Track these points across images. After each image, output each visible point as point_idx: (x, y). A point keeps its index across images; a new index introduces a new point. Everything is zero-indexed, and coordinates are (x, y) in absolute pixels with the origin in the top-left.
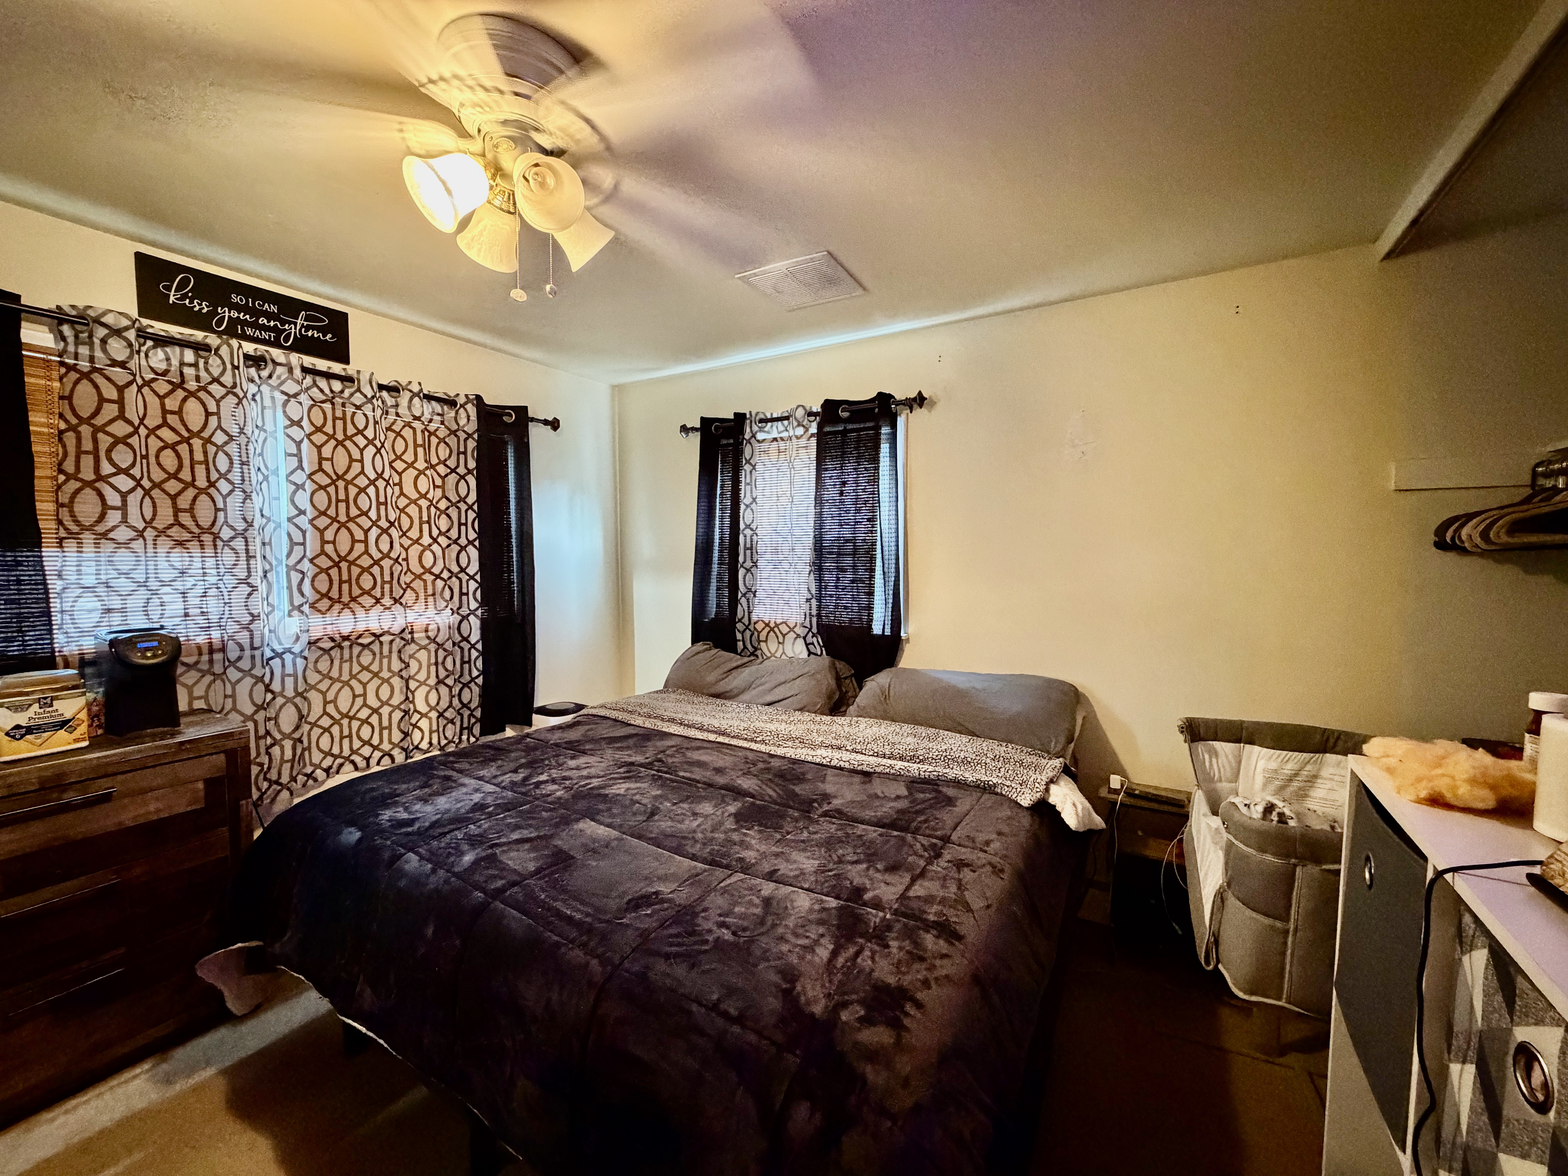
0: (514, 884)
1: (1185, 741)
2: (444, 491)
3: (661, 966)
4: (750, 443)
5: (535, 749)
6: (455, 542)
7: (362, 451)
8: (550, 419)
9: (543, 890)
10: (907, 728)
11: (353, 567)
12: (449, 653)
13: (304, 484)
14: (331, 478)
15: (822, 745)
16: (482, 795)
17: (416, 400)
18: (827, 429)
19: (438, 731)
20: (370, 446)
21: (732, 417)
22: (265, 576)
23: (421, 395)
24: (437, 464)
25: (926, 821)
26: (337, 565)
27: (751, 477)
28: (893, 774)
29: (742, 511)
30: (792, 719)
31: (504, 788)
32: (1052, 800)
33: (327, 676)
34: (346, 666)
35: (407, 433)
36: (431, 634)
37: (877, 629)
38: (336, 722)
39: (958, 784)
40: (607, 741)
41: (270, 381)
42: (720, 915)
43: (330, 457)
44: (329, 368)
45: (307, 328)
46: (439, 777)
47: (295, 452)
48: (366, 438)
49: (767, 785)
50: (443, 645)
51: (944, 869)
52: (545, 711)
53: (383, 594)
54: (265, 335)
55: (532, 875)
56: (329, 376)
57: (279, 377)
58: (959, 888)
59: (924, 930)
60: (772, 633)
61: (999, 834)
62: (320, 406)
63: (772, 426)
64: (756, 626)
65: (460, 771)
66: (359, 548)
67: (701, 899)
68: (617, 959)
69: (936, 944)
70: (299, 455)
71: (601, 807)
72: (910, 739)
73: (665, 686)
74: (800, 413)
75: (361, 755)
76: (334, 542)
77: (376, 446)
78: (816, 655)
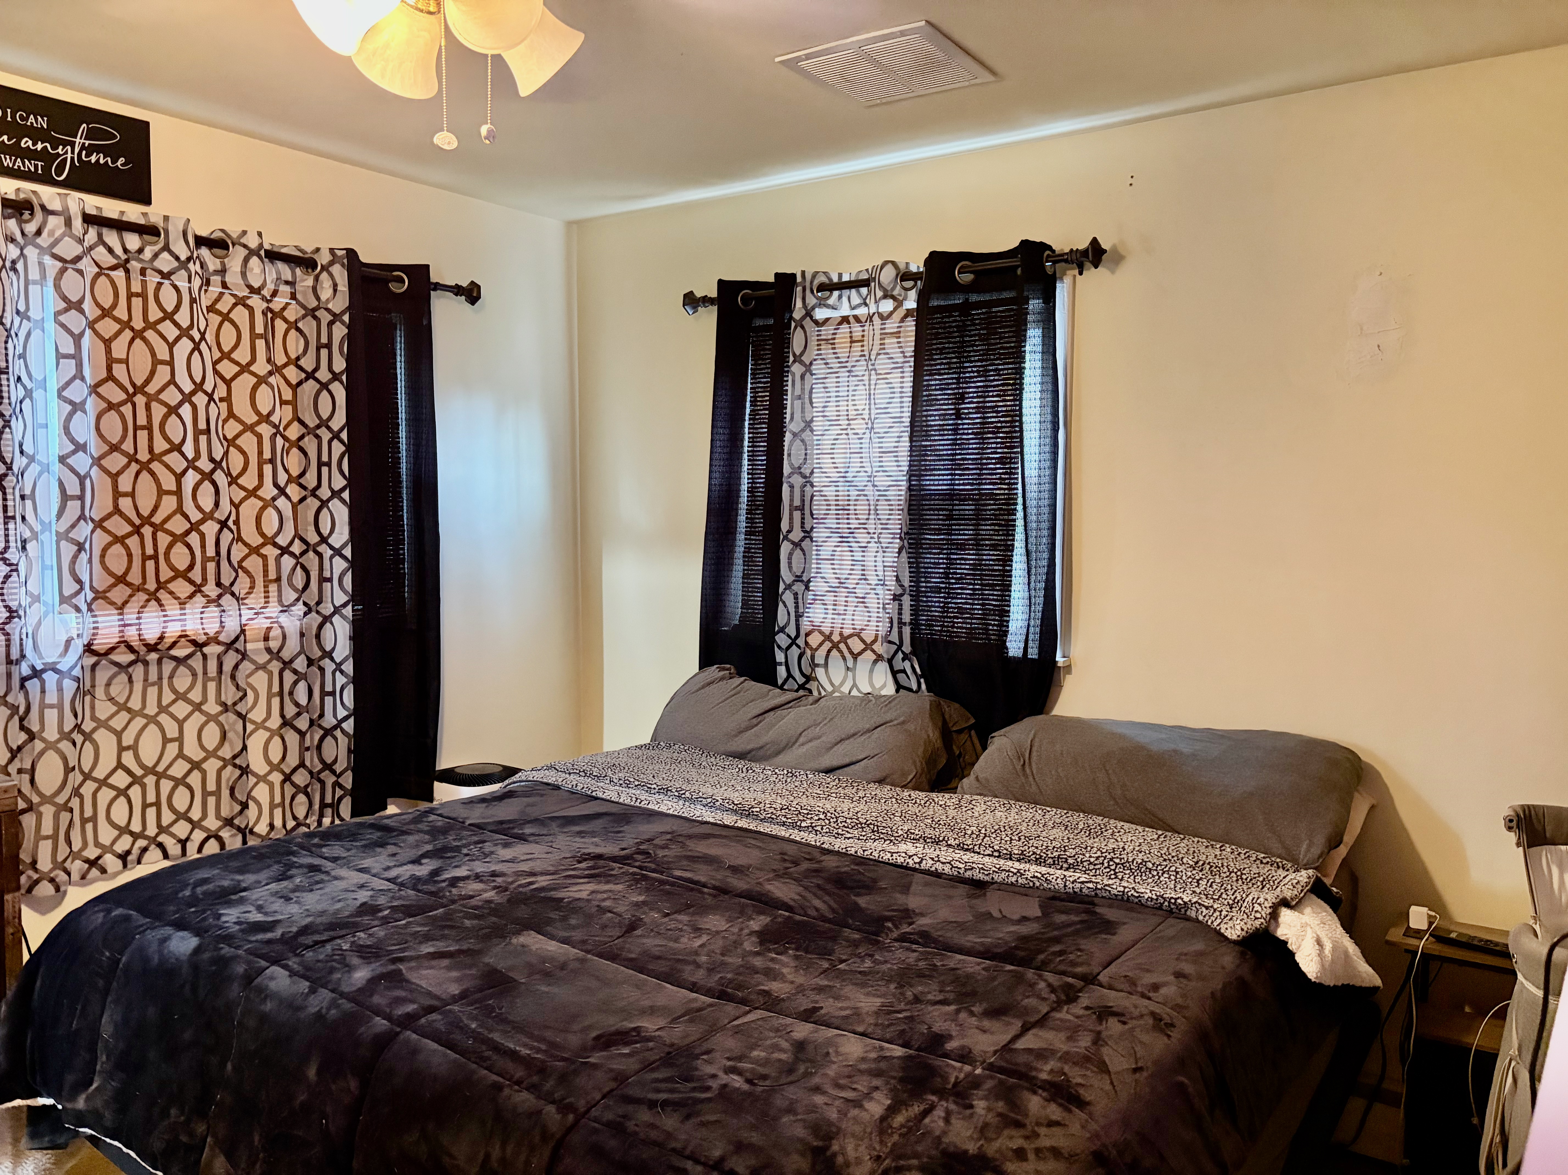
0: (431, 1010)
1: (1518, 845)
2: (295, 410)
3: (645, 1115)
4: (803, 327)
5: (444, 831)
6: (314, 493)
7: (171, 346)
8: (465, 284)
9: (474, 1018)
10: (1054, 815)
11: (160, 534)
12: (300, 676)
13: (84, 402)
14: (125, 390)
15: (908, 836)
16: (370, 893)
17: (254, 261)
18: (934, 303)
19: (282, 804)
20: (185, 339)
21: (771, 279)
22: (24, 548)
23: (262, 253)
24: (285, 365)
25: (1061, 953)
26: (137, 530)
27: (803, 384)
28: (1023, 886)
29: (786, 444)
30: (861, 794)
31: (402, 885)
32: (1282, 932)
33: (123, 707)
34: (153, 692)
35: (240, 315)
36: (274, 645)
37: (1014, 647)
38: (136, 780)
39: (1125, 902)
40: (559, 822)
41: (39, 240)
42: (729, 1059)
43: (124, 357)
44: (122, 213)
45: (90, 150)
46: (301, 866)
47: (72, 351)
48: (176, 324)
49: (815, 895)
50: (291, 661)
51: (1077, 1017)
52: (453, 777)
53: (205, 580)
54: (29, 165)
55: (455, 999)
56: (121, 226)
57: (51, 233)
58: (1095, 1042)
59: (1028, 1089)
60: (834, 652)
61: (1179, 975)
62: (108, 276)
63: (840, 297)
64: (810, 639)
65: (334, 860)
66: (169, 504)
67: (703, 1039)
68: (581, 1105)
69: (1044, 1108)
70: (77, 357)
71: (554, 915)
72: (1057, 833)
73: (654, 738)
74: (887, 276)
75: (173, 835)
76: (132, 494)
77: (192, 339)
78: (910, 690)
